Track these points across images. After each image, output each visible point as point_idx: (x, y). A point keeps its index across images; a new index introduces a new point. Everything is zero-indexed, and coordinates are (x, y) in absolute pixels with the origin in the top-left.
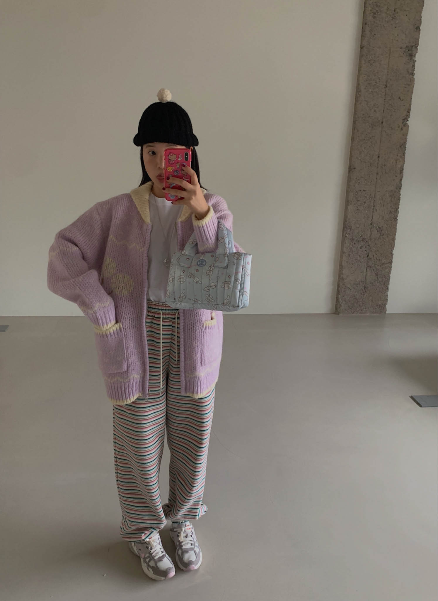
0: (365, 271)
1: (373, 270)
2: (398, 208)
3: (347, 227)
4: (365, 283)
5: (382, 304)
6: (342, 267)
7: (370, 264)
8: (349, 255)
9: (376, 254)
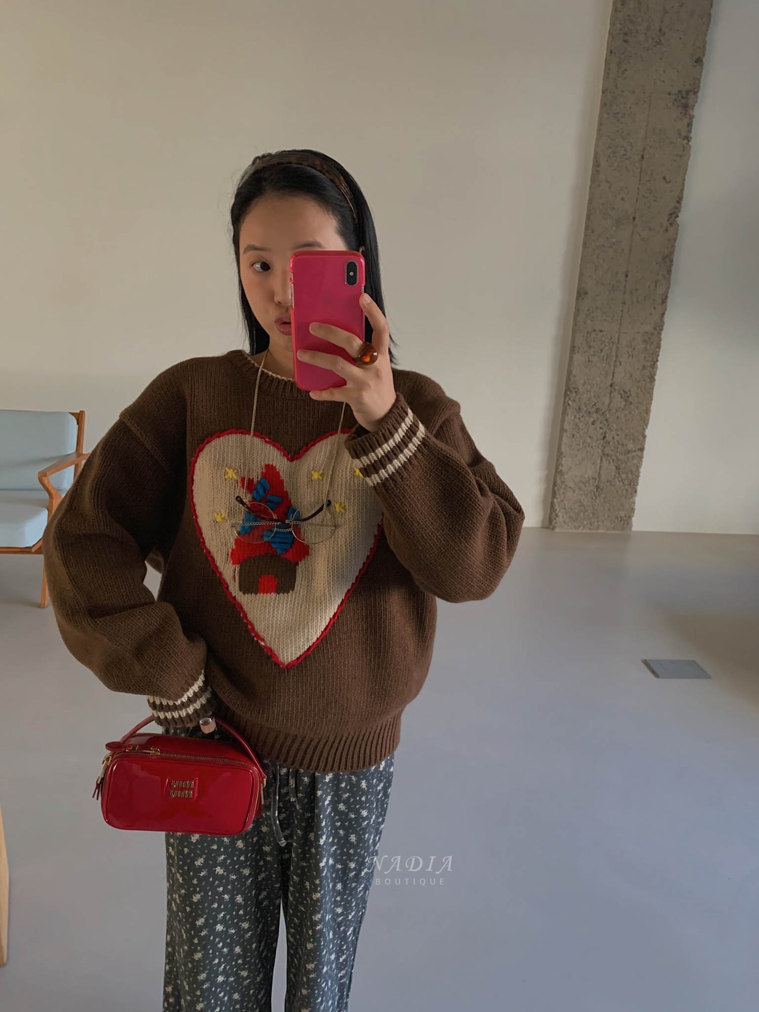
0: (599, 461)
1: (611, 461)
2: (657, 361)
3: (572, 389)
4: (599, 482)
5: (626, 516)
6: (561, 454)
7: (607, 451)
8: (573, 436)
9: (618, 435)
